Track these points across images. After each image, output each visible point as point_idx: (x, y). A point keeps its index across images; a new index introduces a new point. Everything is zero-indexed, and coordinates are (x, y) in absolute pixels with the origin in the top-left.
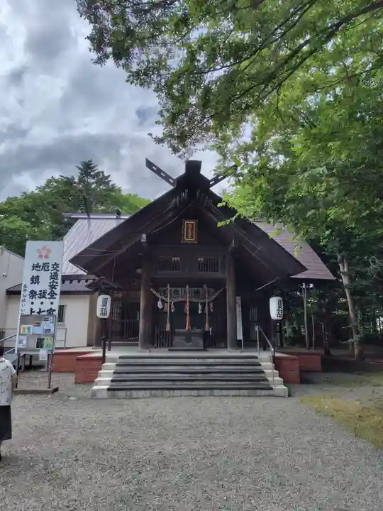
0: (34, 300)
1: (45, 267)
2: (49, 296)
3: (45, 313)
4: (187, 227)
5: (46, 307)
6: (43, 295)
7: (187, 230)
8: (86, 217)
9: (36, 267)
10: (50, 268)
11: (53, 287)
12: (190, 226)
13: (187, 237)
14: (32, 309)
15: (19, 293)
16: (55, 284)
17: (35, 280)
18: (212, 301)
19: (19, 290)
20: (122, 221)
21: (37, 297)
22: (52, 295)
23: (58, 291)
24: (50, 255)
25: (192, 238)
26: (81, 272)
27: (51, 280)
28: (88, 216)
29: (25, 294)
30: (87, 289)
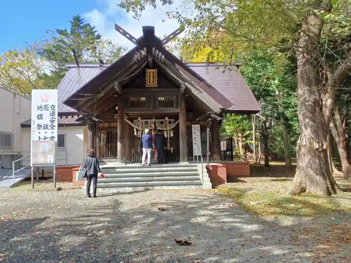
0: (40, 131)
1: (46, 107)
2: (50, 128)
3: (49, 139)
4: (150, 76)
5: (49, 135)
6: (46, 127)
7: (150, 77)
8: (76, 66)
9: (39, 108)
10: (50, 108)
11: (52, 121)
12: (152, 74)
13: (150, 83)
14: (39, 137)
15: (29, 126)
16: (53, 119)
17: (40, 117)
18: (172, 129)
19: (29, 124)
20: (105, 69)
21: (42, 128)
22: (52, 127)
23: (56, 124)
24: (49, 99)
25: (153, 83)
26: (73, 110)
27: (51, 117)
28: (78, 64)
29: (34, 127)
30: (77, 122)
